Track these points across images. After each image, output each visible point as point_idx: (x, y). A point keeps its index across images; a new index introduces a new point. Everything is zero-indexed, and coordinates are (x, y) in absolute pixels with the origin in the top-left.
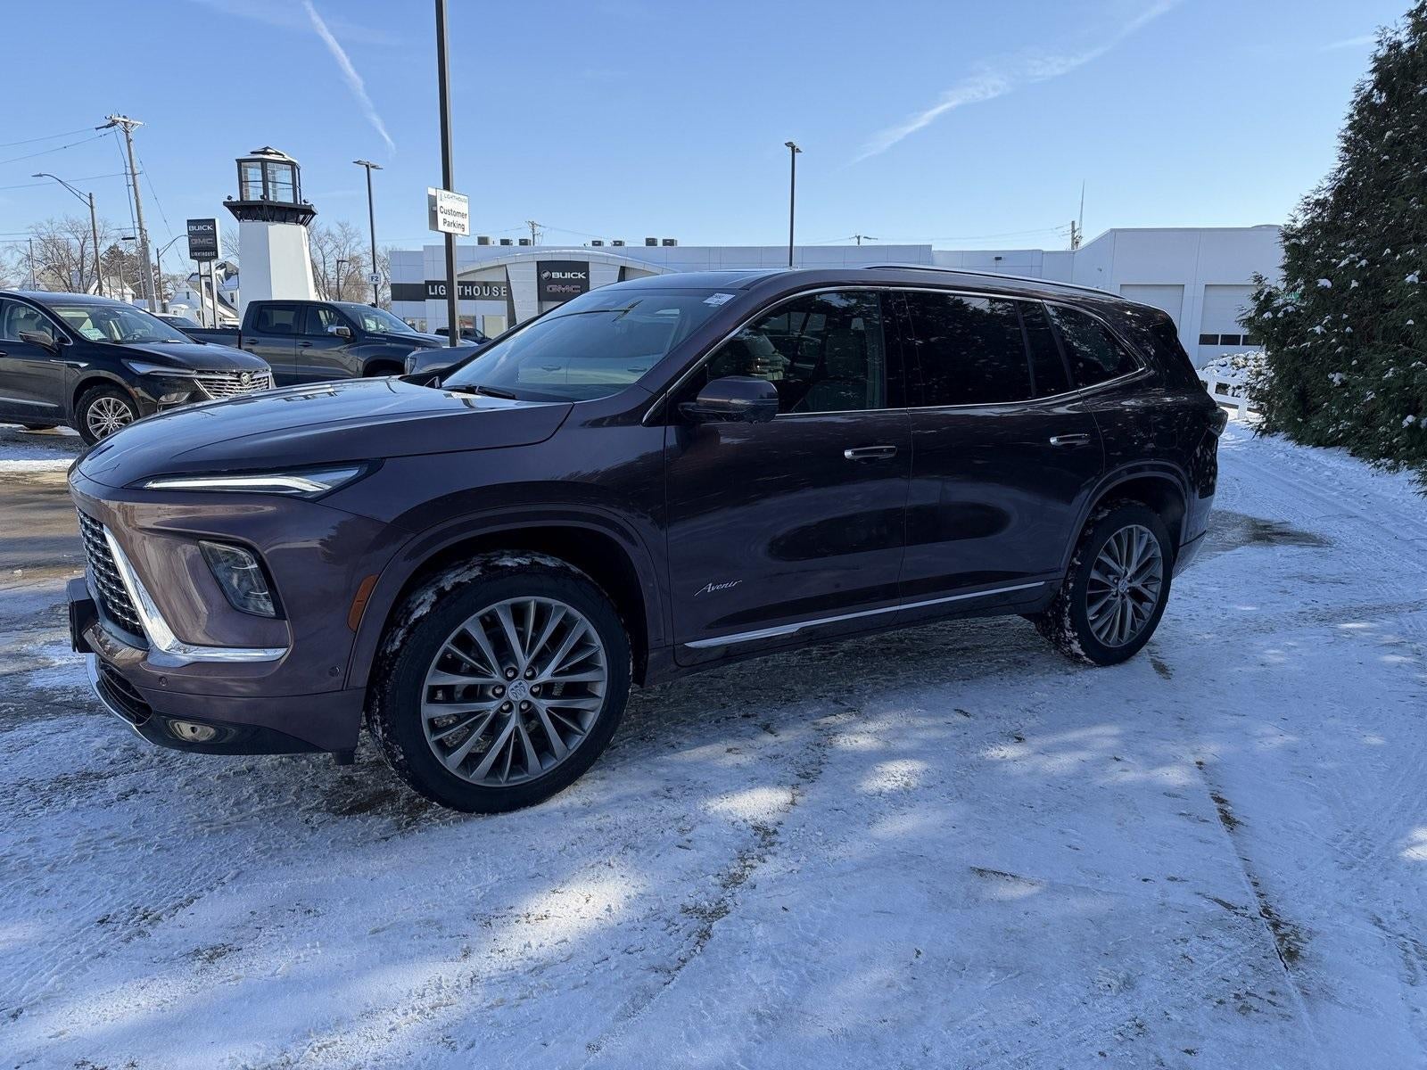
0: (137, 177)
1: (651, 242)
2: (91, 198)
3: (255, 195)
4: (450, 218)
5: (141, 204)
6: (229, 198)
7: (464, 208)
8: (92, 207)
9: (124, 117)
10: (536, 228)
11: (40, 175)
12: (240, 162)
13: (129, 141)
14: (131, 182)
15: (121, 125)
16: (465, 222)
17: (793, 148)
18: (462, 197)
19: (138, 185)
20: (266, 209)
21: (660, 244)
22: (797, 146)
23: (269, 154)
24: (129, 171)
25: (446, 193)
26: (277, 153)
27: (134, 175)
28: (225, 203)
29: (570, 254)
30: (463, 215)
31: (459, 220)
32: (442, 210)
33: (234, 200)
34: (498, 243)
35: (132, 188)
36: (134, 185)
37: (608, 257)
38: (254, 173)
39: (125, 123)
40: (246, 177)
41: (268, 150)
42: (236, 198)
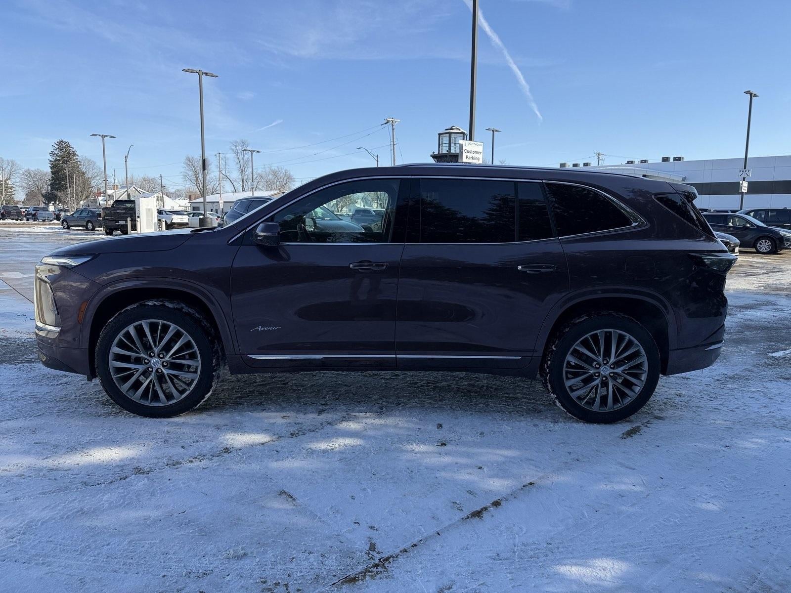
0: (395, 146)
1: (665, 159)
2: (377, 157)
3: (444, 150)
4: (470, 155)
5: (395, 159)
6: (434, 153)
7: (480, 149)
8: (377, 161)
9: (392, 118)
10: (601, 156)
11: (360, 148)
12: (439, 135)
13: (393, 129)
14: (392, 149)
15: (391, 123)
16: (480, 156)
17: (751, 94)
18: (479, 143)
19: (395, 149)
20: (448, 157)
21: (672, 160)
22: (754, 92)
23: (453, 129)
24: (392, 144)
25: (470, 142)
26: (457, 129)
27: (394, 145)
28: (431, 156)
29: (612, 169)
30: (479, 153)
31: (477, 156)
32: (466, 151)
33: (435, 153)
34: (571, 166)
35: (392, 151)
36: (394, 150)
37: (635, 170)
38: (446, 140)
39: (393, 121)
40: (442, 142)
41: (453, 128)
42: (436, 153)
